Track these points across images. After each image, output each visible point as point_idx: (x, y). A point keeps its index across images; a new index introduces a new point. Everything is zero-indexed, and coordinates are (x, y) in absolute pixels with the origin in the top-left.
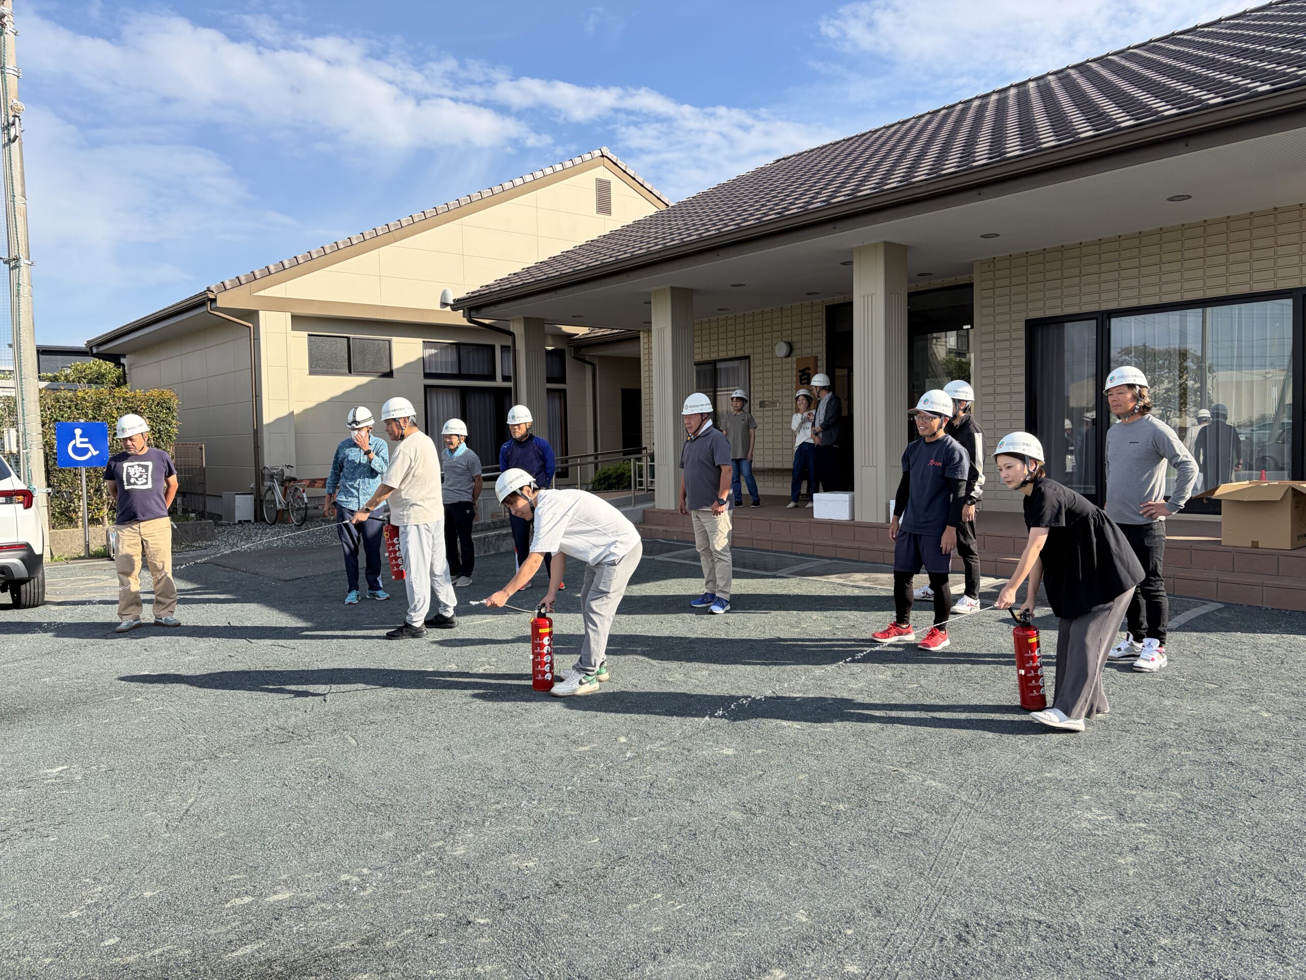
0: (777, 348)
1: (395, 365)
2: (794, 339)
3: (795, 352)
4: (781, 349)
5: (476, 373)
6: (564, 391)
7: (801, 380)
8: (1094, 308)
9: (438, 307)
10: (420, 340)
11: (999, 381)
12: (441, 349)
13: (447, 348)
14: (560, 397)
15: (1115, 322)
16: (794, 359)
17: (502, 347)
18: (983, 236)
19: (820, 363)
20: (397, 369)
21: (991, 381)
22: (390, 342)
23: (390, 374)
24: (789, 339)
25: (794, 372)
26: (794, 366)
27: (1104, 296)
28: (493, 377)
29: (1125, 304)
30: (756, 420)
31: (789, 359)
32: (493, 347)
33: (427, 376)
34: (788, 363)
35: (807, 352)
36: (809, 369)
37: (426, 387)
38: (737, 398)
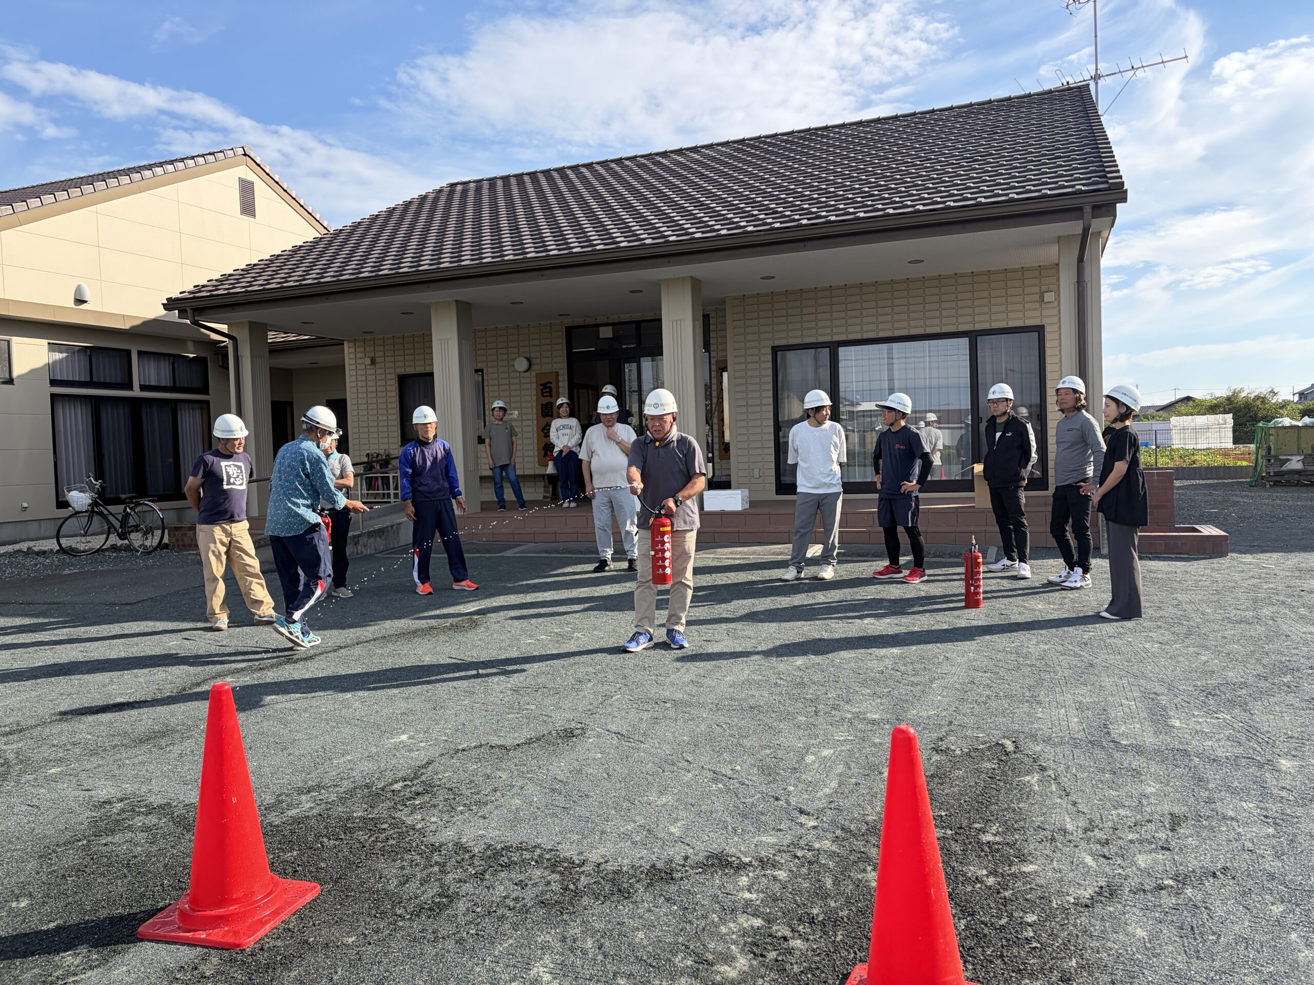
0: (516, 363)
1: (16, 373)
2: (532, 355)
3: (534, 367)
4: (521, 364)
5: (108, 381)
6: (208, 402)
7: (543, 393)
8: (828, 339)
9: (71, 304)
10: (45, 342)
11: (750, 395)
12: (74, 353)
13: (79, 351)
14: (202, 409)
15: (842, 351)
16: (533, 373)
17: (140, 353)
18: (762, 278)
19: (561, 378)
20: (19, 377)
21: (744, 395)
22: (9, 342)
23: (10, 381)
24: (527, 355)
25: (534, 386)
26: (534, 380)
27: (835, 330)
28: (129, 386)
29: (852, 337)
30: (517, 429)
31: (528, 374)
32: (129, 352)
33: (54, 383)
34: (526, 377)
35: (547, 368)
36: (550, 383)
37: (53, 396)
38: (500, 408)
